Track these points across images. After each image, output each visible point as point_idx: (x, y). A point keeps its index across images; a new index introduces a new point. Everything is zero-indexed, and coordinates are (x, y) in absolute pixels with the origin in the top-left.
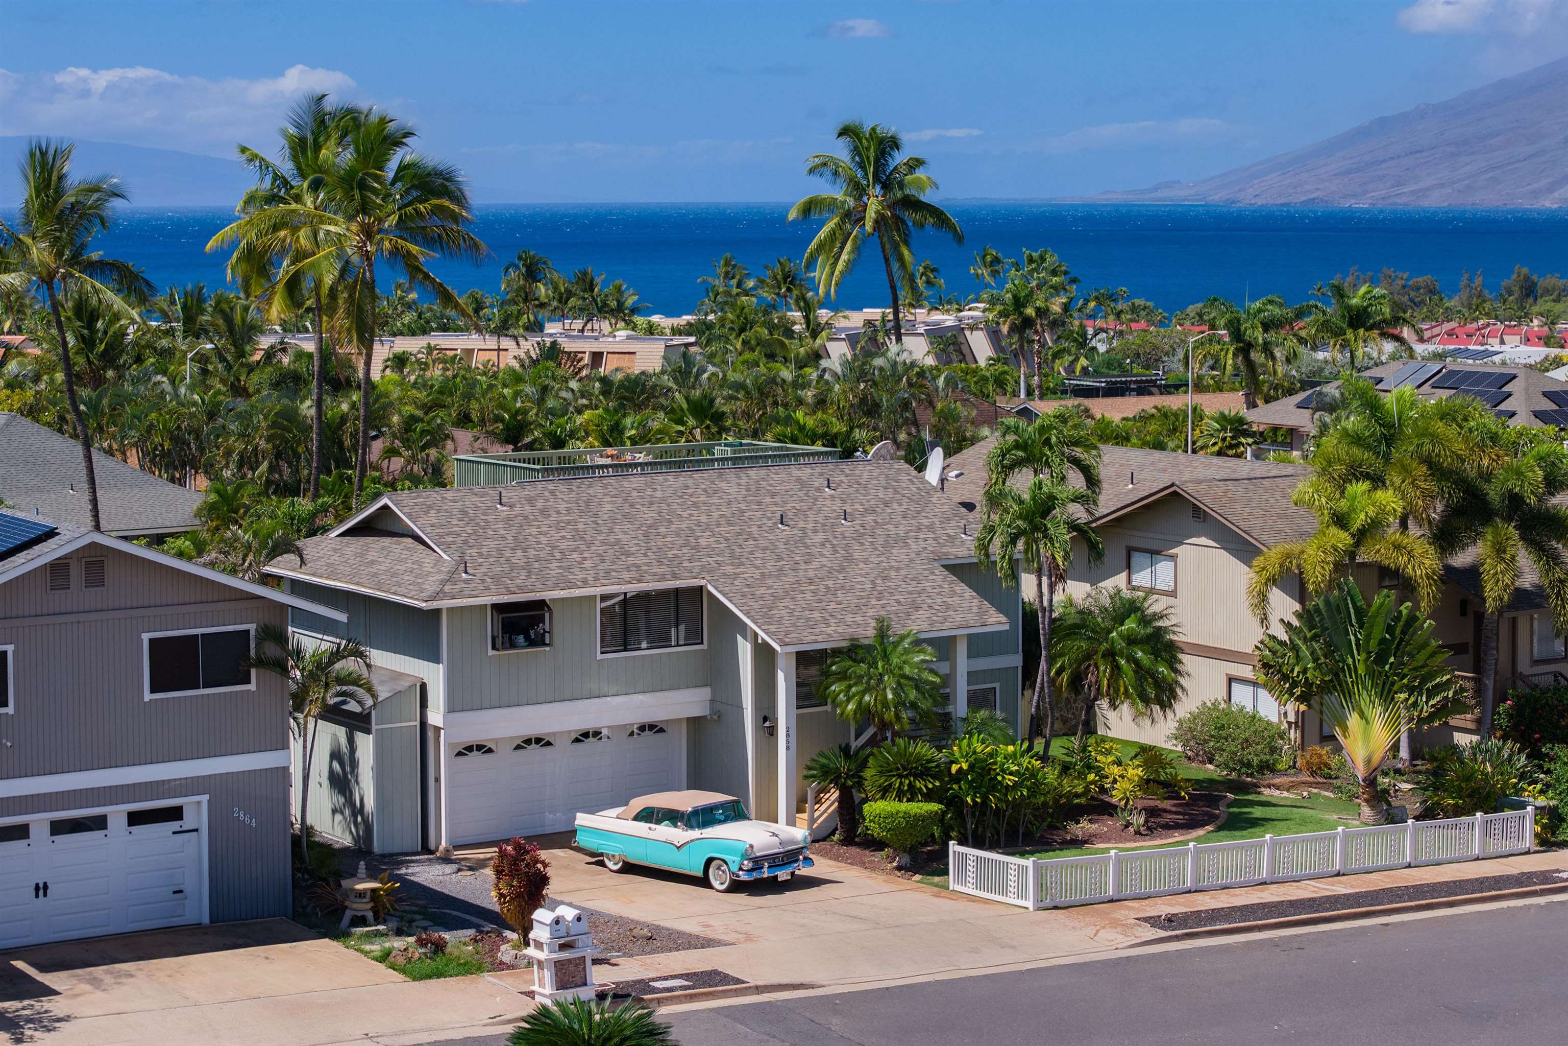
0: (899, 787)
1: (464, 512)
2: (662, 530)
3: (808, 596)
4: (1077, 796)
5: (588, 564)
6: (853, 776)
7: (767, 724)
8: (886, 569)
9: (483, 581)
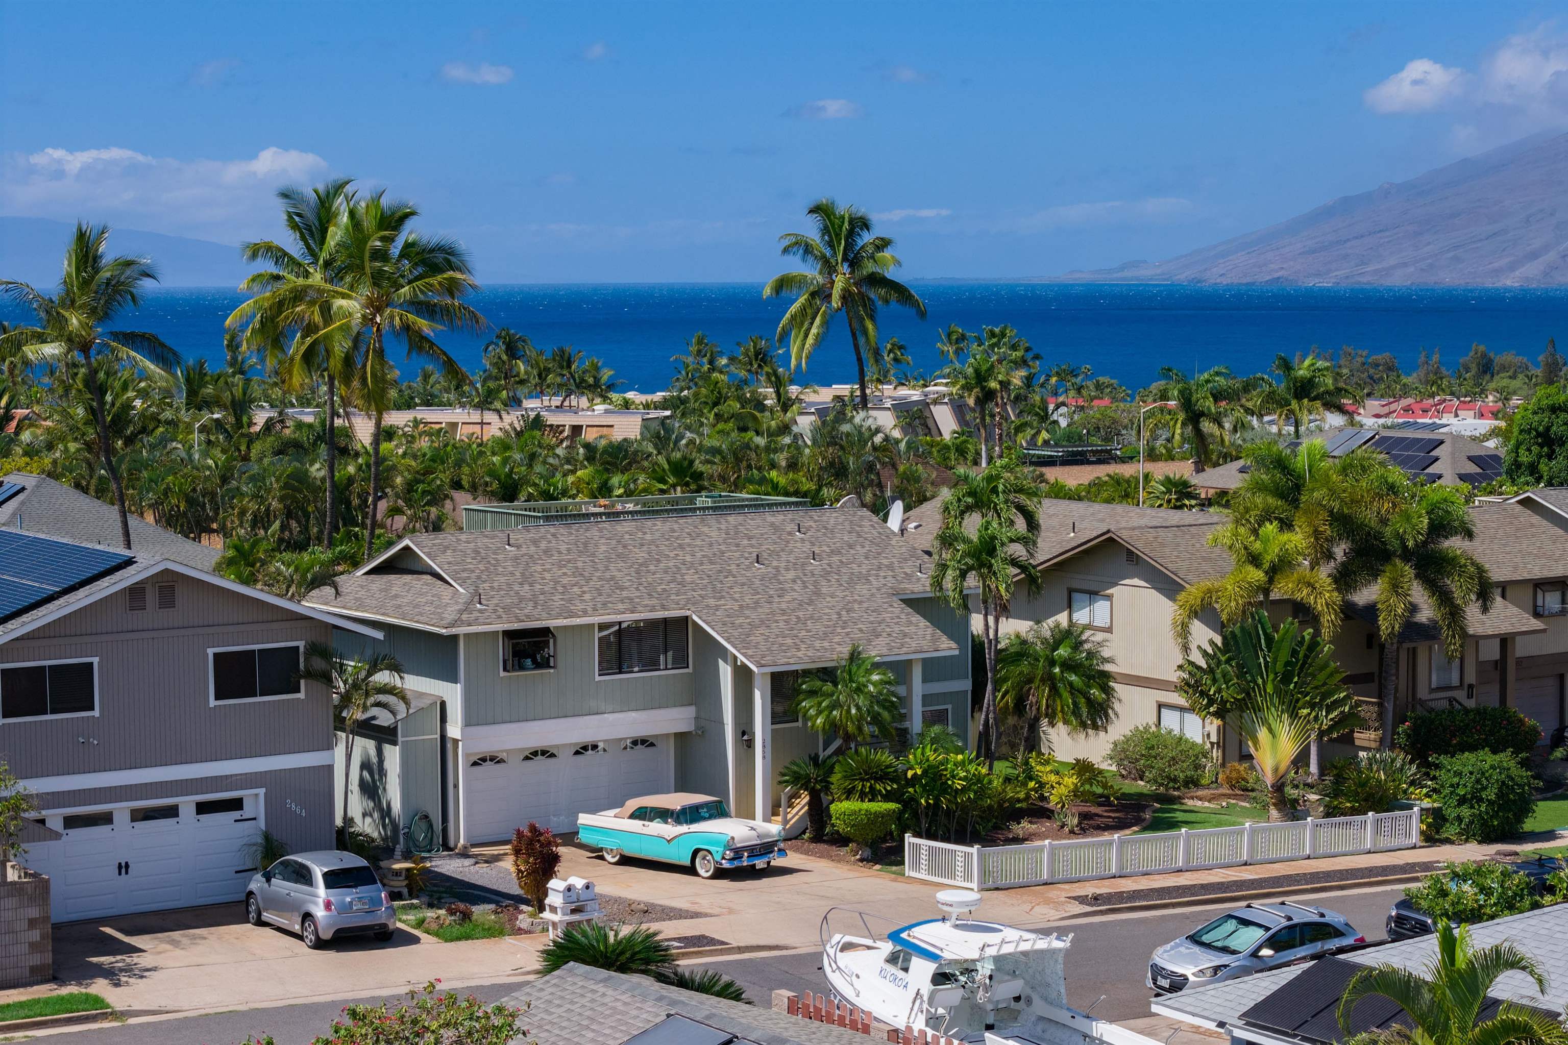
0: (862, 789)
1: (477, 552)
2: (652, 567)
3: (781, 624)
4: (1019, 801)
5: (587, 597)
6: (821, 781)
7: (745, 738)
8: (850, 602)
9: (495, 611)
